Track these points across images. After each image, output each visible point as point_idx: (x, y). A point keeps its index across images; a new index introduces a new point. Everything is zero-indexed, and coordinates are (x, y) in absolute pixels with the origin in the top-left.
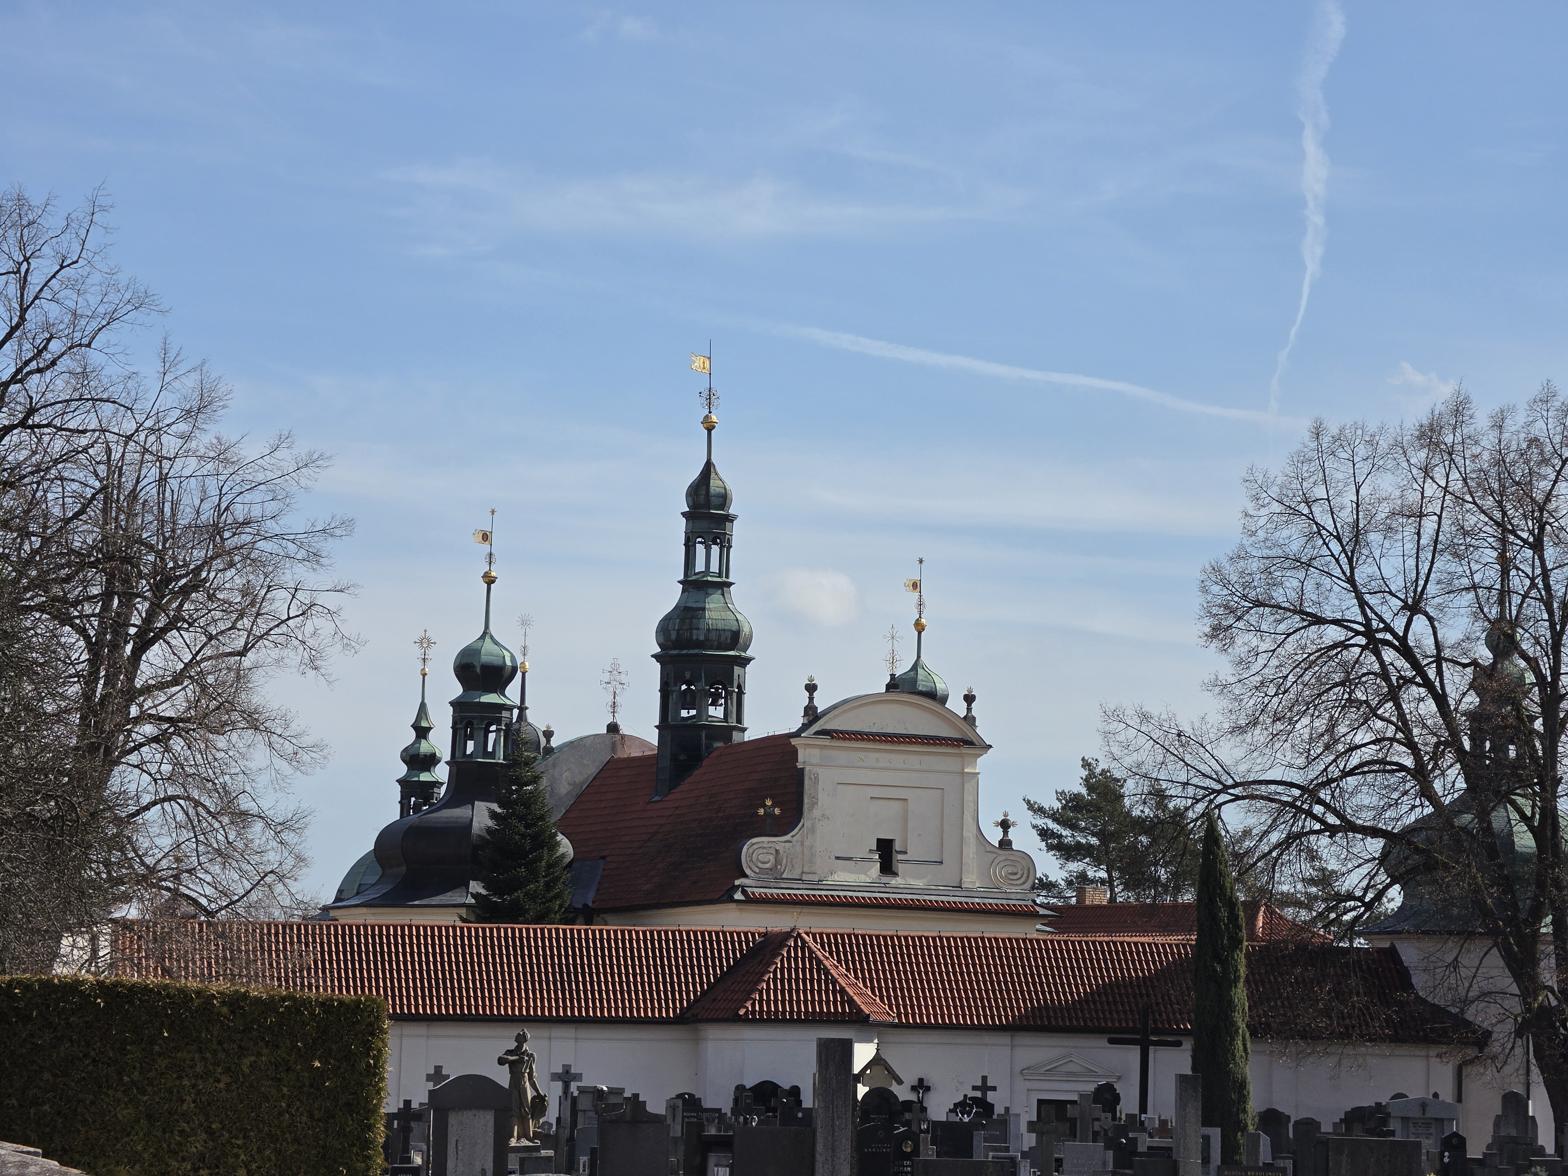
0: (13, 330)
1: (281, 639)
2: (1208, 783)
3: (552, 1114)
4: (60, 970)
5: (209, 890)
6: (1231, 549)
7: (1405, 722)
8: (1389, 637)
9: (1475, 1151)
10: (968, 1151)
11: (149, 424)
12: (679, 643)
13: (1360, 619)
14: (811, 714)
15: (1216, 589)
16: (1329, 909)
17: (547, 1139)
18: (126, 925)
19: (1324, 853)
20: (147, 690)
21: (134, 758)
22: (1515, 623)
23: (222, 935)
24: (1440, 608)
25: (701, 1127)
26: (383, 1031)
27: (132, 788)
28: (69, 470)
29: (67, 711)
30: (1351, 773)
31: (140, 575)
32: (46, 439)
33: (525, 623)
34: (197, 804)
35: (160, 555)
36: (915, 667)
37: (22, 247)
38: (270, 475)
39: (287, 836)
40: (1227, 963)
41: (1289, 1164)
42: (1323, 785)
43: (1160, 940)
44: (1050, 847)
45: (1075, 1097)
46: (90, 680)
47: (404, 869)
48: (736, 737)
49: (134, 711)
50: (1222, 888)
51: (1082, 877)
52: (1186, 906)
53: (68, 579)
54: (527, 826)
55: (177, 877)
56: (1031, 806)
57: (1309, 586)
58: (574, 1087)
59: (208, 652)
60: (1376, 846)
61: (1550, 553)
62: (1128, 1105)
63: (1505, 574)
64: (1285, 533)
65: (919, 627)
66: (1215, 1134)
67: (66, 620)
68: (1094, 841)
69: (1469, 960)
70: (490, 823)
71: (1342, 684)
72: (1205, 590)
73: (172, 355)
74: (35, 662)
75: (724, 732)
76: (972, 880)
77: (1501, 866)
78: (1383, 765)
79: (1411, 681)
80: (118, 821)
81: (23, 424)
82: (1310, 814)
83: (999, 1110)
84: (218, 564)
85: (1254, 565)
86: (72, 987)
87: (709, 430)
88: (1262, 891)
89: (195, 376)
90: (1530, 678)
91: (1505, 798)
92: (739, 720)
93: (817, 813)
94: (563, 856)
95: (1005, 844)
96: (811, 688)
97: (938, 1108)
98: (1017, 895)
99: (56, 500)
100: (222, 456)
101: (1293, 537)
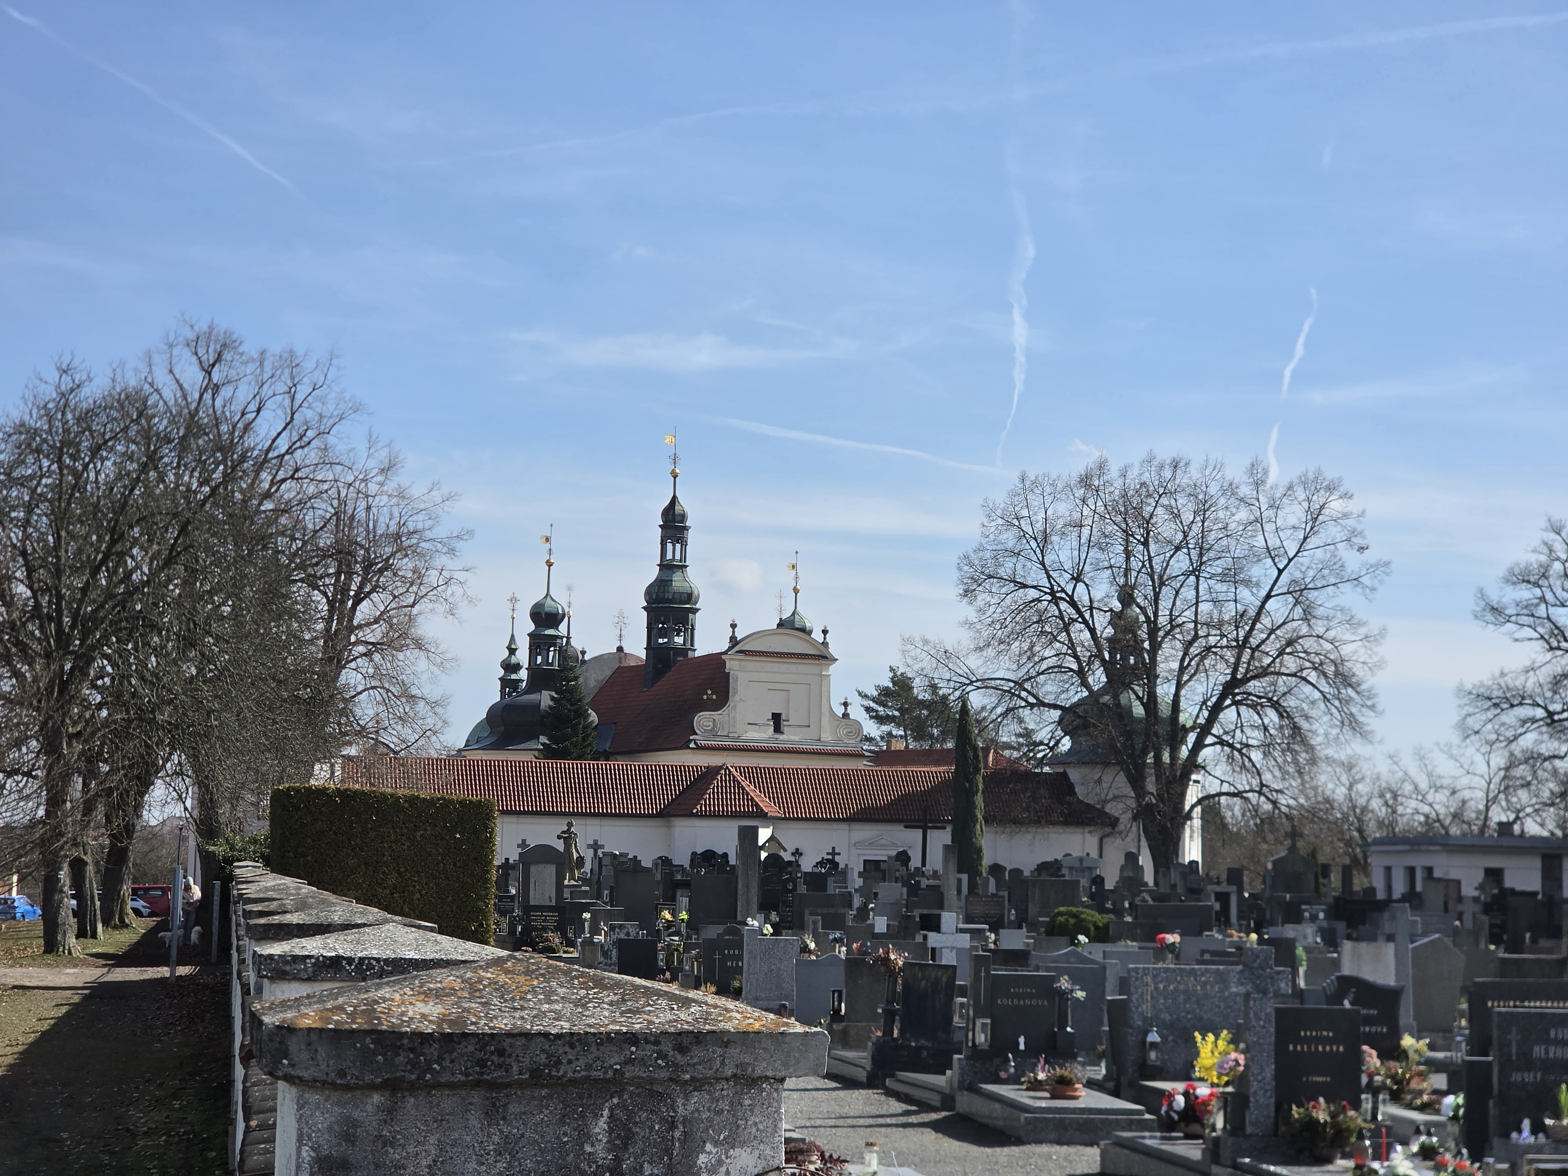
0: (287, 424)
1: (434, 598)
2: (962, 680)
3: (587, 867)
4: (313, 782)
5: (395, 740)
6: (975, 545)
7: (1073, 644)
8: (1064, 595)
9: (1109, 885)
10: (824, 888)
11: (361, 477)
12: (657, 601)
13: (1048, 585)
14: (734, 641)
15: (966, 568)
16: (1030, 751)
17: (585, 881)
18: (349, 758)
19: (1027, 719)
20: (360, 627)
21: (353, 665)
22: (1133, 587)
23: (403, 765)
24: (1092, 578)
25: (672, 874)
26: (494, 818)
27: (352, 682)
28: (317, 503)
29: (316, 638)
30: (1043, 673)
31: (356, 562)
32: (305, 486)
33: (570, 588)
34: (388, 691)
35: (367, 550)
36: (793, 614)
37: (292, 378)
38: (428, 505)
39: (439, 710)
40: (973, 783)
41: (1006, 894)
42: (1027, 680)
43: (934, 769)
44: (871, 717)
45: (885, 858)
46: (329, 621)
47: (503, 728)
48: (690, 654)
49: (353, 639)
50: (970, 739)
51: (890, 734)
52: (949, 750)
53: (317, 564)
54: (572, 705)
55: (377, 732)
56: (860, 694)
57: (1019, 567)
58: (600, 852)
59: (393, 605)
60: (1056, 714)
61: (1153, 547)
62: (915, 862)
63: (1128, 559)
64: (1005, 536)
65: (796, 591)
66: (965, 877)
67: (316, 587)
68: (897, 713)
69: (1107, 778)
71: (1037, 622)
72: (960, 569)
73: (374, 438)
74: (299, 610)
75: (683, 652)
76: (826, 736)
77: (1125, 725)
78: (1060, 668)
79: (1076, 620)
80: (345, 700)
81: (292, 477)
82: (1019, 696)
83: (842, 866)
84: (398, 555)
85: (988, 555)
86: (321, 792)
87: (675, 477)
88: (992, 740)
89: (386, 450)
90: (1142, 618)
91: (1128, 686)
92: (692, 645)
93: (737, 698)
94: (592, 722)
95: (846, 715)
96: (734, 626)
97: (807, 865)
98: (851, 744)
99: (311, 520)
100: (401, 494)
101: (1009, 538)
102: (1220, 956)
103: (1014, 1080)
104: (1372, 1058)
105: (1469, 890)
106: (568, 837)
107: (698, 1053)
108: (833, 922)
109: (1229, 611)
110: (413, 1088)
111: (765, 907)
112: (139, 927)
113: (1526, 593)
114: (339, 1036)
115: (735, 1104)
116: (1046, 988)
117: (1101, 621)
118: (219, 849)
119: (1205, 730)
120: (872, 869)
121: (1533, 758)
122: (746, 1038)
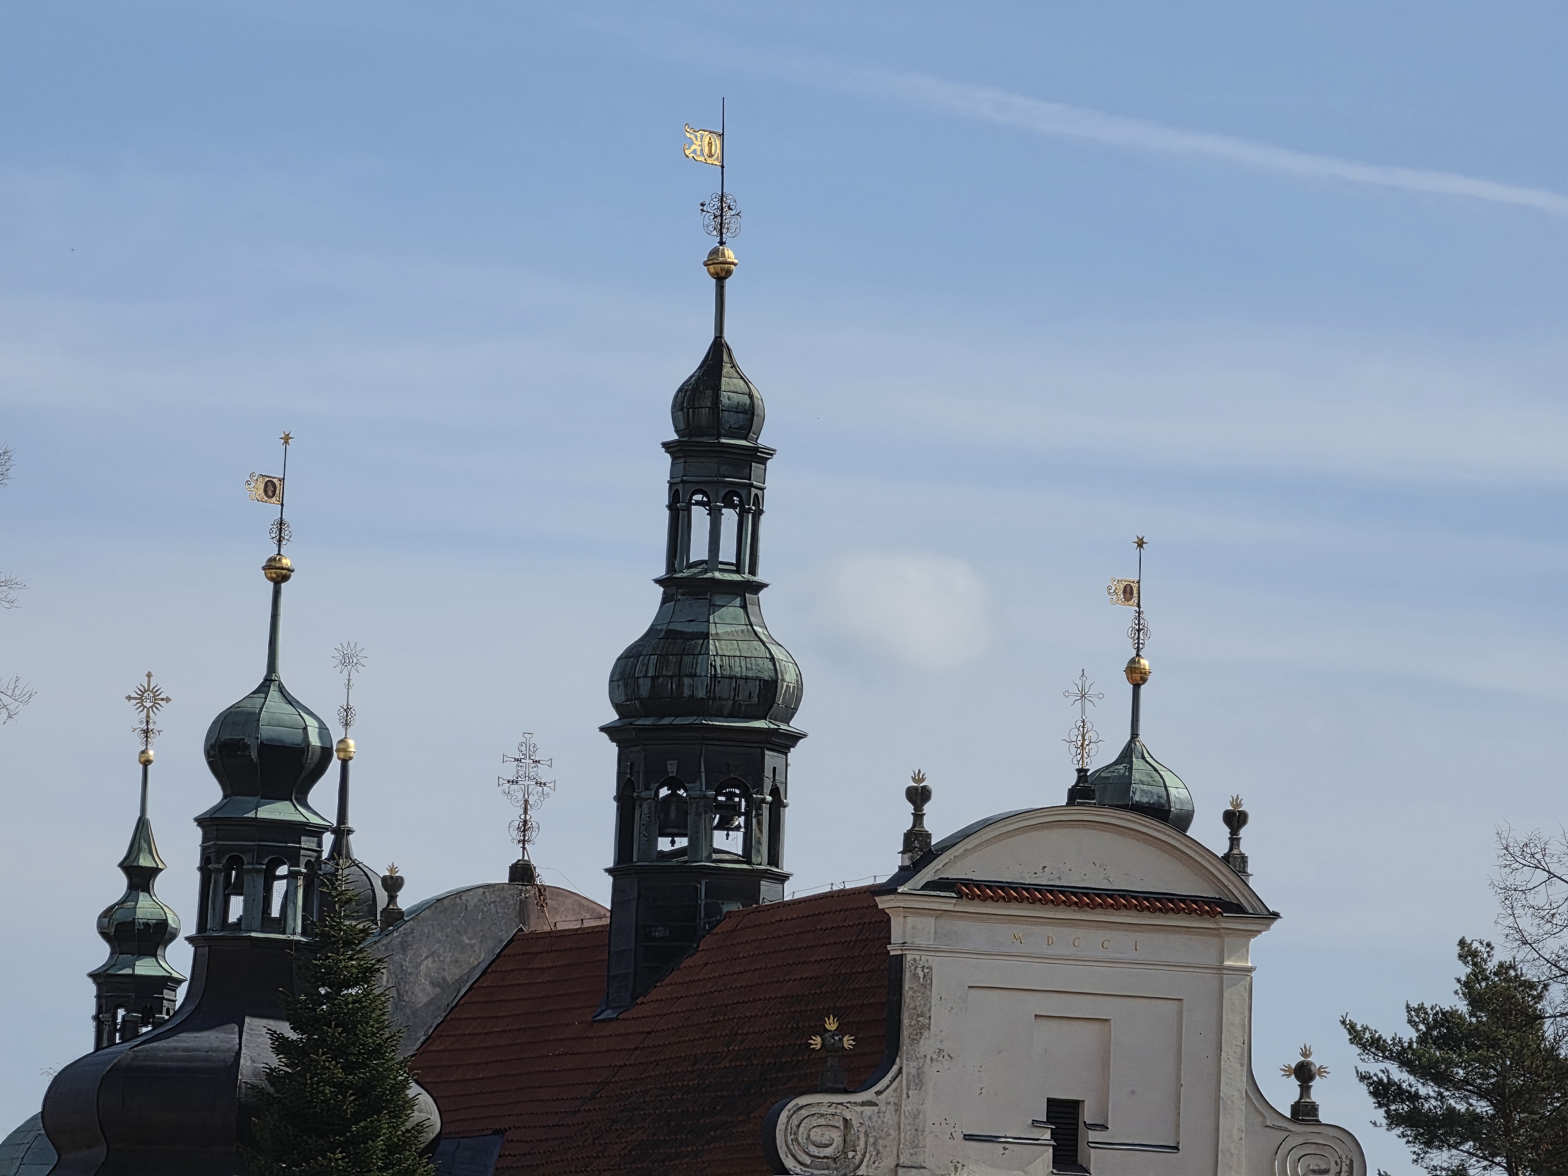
12: (654, 704)
14: (919, 848)
33: (348, 660)
36: (1127, 755)
44: (1394, 1120)
47: (101, 1151)
48: (768, 892)
54: (348, 1068)
56: (1356, 1035)
65: (1137, 676)
68: (1483, 1107)
70: (274, 1061)
75: (743, 883)
92: (774, 858)
93: (927, 1045)
94: (420, 1128)
95: (1304, 1111)
96: (919, 796)
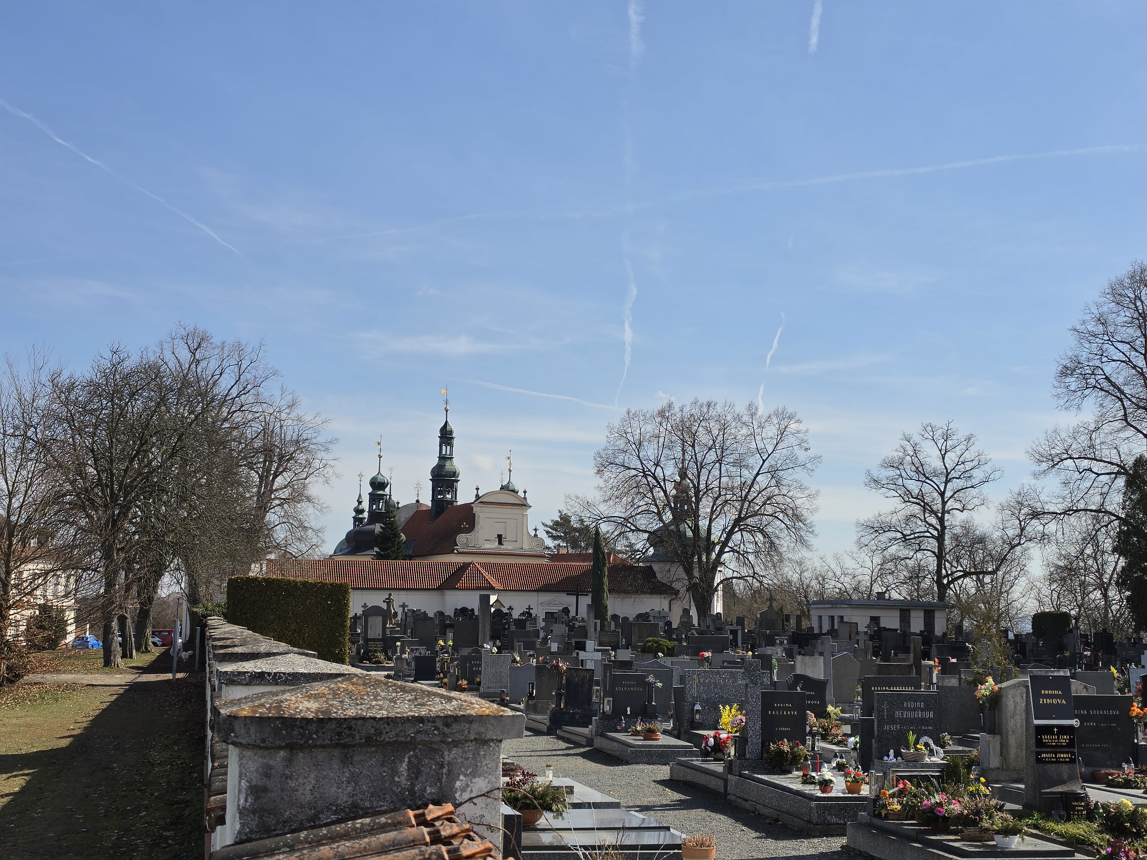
0: (237, 382)
1: (317, 475)
2: (596, 517)
3: (399, 617)
4: (251, 574)
5: (296, 550)
6: (603, 447)
7: (655, 499)
8: (650, 473)
9: (675, 626)
10: (524, 627)
11: (277, 410)
12: (437, 476)
13: (641, 468)
14: (478, 497)
15: (598, 459)
16: (632, 554)
17: (398, 625)
18: (270, 561)
19: (631, 538)
20: (277, 490)
21: (273, 510)
22: (686, 469)
23: (300, 564)
24: (665, 465)
25: (444, 621)
26: (348, 593)
27: (272, 519)
28: (253, 424)
29: (253, 496)
30: (638, 514)
31: (275, 455)
32: (246, 414)
33: (391, 470)
34: (292, 524)
35: (281, 449)
36: (509, 483)
37: (239, 356)
38: (314, 425)
39: (320, 534)
40: (602, 571)
41: (620, 630)
42: (631, 517)
43: (582, 564)
44: (549, 537)
45: (557, 611)
46: (260, 487)
47: (354, 544)
48: (455, 504)
49: (273, 496)
50: (600, 548)
51: (559, 545)
52: (590, 554)
53: (253, 457)
54: (392, 531)
55: (286, 546)
56: (543, 524)
57: (626, 458)
58: (406, 609)
59: (295, 478)
60: (646, 535)
61: (697, 448)
62: (572, 613)
63: (684, 454)
64: (619, 442)
65: (510, 471)
66: (598, 622)
67: (252, 469)
68: (562, 535)
69: (673, 569)
70: (381, 530)
71: (636, 487)
72: (595, 459)
73: (284, 389)
74: (243, 481)
75: (451, 502)
76: (526, 546)
77: (683, 541)
78: (648, 512)
79: (656, 486)
80: (268, 529)
81: (239, 410)
82: (626, 526)
83: (534, 615)
84: (298, 452)
85: (610, 452)
86: (255, 579)
87: (446, 411)
88: (612, 549)
89: (291, 395)
90: (691, 485)
91: (684, 521)
92: (456, 499)
93: (479, 526)
94: (403, 540)
95: (536, 536)
96: (477, 489)
97: (516, 615)
98: (539, 551)
99: (249, 433)
100: (299, 420)
101: (621, 444)
102: (733, 663)
103: (625, 730)
104: (812, 718)
105: (862, 628)
106: (389, 601)
107: (456, 727)
108: (530, 646)
109: (737, 482)
110: (302, 748)
111: (493, 638)
112: (156, 652)
113: (892, 473)
114: (262, 721)
115: (476, 754)
116: (641, 681)
117: (670, 487)
118: (199, 610)
119: (725, 544)
120: (550, 616)
121: (896, 559)
122: (481, 719)
